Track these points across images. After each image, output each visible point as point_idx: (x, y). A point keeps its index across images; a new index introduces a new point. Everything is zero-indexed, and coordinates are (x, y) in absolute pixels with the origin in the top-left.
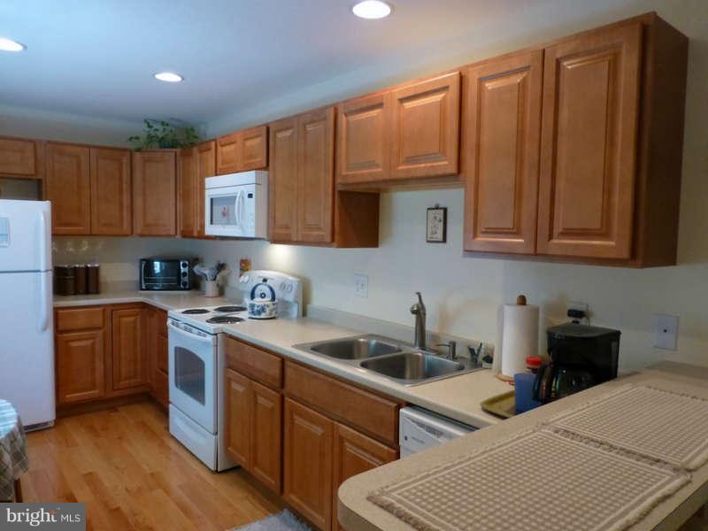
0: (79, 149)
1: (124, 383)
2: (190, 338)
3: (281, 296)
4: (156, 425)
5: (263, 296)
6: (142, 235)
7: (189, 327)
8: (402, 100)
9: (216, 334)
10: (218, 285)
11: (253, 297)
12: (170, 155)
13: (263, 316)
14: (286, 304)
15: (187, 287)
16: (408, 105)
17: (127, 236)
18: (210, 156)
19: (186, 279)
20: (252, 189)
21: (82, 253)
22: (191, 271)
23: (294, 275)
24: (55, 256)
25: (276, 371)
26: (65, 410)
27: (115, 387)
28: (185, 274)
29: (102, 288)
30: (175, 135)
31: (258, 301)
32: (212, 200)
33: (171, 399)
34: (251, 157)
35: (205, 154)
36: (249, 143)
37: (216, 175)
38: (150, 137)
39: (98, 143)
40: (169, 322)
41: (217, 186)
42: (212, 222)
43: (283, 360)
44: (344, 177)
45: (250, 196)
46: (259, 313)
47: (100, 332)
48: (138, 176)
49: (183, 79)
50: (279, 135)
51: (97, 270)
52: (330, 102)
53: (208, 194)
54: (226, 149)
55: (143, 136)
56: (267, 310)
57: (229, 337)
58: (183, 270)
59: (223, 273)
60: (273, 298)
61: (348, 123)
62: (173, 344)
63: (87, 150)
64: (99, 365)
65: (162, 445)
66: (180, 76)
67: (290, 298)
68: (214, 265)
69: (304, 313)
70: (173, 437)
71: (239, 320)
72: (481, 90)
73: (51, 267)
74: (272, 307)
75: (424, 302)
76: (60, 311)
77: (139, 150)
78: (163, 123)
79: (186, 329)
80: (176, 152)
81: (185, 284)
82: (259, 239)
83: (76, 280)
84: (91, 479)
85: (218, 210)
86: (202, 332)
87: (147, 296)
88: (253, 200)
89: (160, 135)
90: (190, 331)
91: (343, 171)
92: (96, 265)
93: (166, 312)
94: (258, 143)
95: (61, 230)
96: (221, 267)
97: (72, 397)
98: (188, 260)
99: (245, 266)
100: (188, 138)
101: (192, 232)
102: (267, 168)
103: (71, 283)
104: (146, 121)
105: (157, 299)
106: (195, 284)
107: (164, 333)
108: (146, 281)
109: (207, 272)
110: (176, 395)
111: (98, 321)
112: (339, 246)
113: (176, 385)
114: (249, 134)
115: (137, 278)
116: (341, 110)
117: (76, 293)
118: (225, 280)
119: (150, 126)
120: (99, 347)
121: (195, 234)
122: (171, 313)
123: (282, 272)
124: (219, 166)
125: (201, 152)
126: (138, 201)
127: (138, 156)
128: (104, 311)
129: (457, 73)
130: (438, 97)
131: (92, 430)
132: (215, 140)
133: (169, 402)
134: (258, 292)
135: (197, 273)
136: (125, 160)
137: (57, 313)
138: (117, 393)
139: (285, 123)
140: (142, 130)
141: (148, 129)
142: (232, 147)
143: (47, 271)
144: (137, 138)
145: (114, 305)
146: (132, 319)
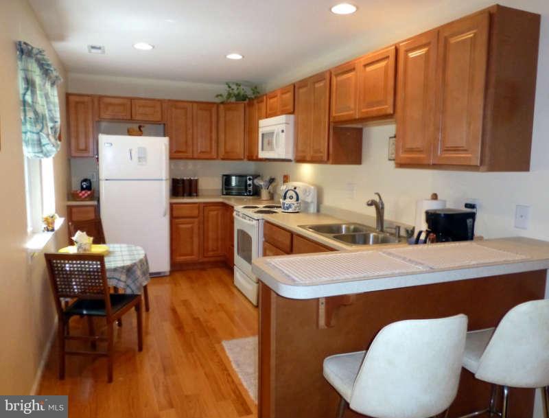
0: (186, 104)
1: (211, 254)
2: (245, 223)
3: (302, 199)
4: (226, 278)
5: (291, 198)
6: (223, 159)
7: (245, 216)
8: (366, 66)
9: (258, 220)
10: (269, 192)
11: (285, 198)
12: (242, 106)
13: (290, 210)
14: (307, 204)
15: (251, 194)
16: (369, 69)
17: (214, 159)
18: (263, 105)
19: (251, 188)
20: (283, 127)
21: (188, 170)
22: (253, 183)
23: (313, 185)
24: (171, 171)
25: (288, 242)
26: (176, 267)
27: (206, 255)
28: (250, 185)
29: (200, 194)
30: (245, 92)
31: (288, 201)
32: (263, 135)
33: (235, 263)
34: (285, 105)
35: (260, 104)
36: (284, 96)
37: (267, 118)
38: (229, 95)
39: (197, 100)
40: (235, 213)
41: (267, 125)
42: (263, 149)
43: (292, 234)
44: (334, 117)
45: (283, 131)
46: (288, 208)
47: (196, 220)
48: (222, 120)
49: (243, 57)
50: (301, 91)
51: (197, 181)
52: (327, 69)
53: (261, 131)
54: (272, 101)
55: (225, 94)
56: (293, 206)
57: (267, 222)
58: (249, 182)
59: (274, 184)
60: (298, 200)
61: (337, 81)
62: (237, 227)
63: (191, 105)
64: (196, 240)
65: (230, 290)
66: (241, 55)
67: (309, 199)
68: (267, 178)
69: (318, 211)
70: (236, 287)
71: (276, 212)
72: (406, 58)
73: (168, 177)
74: (296, 205)
75: (383, 199)
76: (174, 206)
77: (222, 103)
78: (237, 84)
79: (243, 217)
80: (245, 104)
81: (250, 192)
82: (289, 161)
83: (184, 187)
84: (185, 303)
85: (266, 141)
86: (251, 218)
87: (225, 198)
88: (284, 134)
89: (236, 92)
90: (245, 219)
91: (334, 114)
92: (196, 178)
93: (233, 207)
94: (289, 96)
95: (175, 155)
96: (272, 180)
97: (180, 259)
98: (251, 175)
99: (286, 179)
100: (254, 93)
101: (252, 156)
102: (293, 113)
103: (181, 190)
104: (227, 84)
105: (231, 201)
106: (256, 193)
107: (232, 221)
108: (226, 189)
109: (262, 183)
110: (238, 260)
111: (195, 212)
112: (332, 164)
113: (238, 254)
114: (284, 91)
115: (221, 187)
116: (333, 73)
117: (183, 196)
118: (275, 189)
119: (230, 87)
120: (196, 230)
121: (254, 158)
122: (236, 208)
123: (306, 183)
124: (268, 112)
125: (258, 103)
126: (222, 136)
127: (222, 106)
128: (199, 207)
129: (394, 47)
130: (383, 64)
131: (190, 279)
132: (266, 95)
133: (234, 265)
134: (288, 195)
135: (257, 184)
136: (214, 110)
137: (172, 206)
138: (206, 260)
139: (303, 83)
140: (223, 90)
141: (228, 89)
142: (275, 99)
143: (166, 180)
144: (221, 95)
145: (204, 203)
146: (215, 212)
